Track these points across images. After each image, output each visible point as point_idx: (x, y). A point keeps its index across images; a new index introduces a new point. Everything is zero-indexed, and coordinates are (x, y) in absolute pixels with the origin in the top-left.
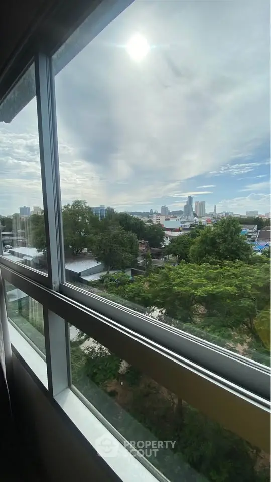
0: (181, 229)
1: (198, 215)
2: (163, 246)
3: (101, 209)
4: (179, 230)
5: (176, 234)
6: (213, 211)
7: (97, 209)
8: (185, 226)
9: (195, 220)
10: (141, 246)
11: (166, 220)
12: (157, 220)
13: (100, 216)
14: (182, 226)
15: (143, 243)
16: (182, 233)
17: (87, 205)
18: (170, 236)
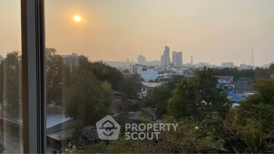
0: (159, 80)
1: (175, 65)
2: (141, 98)
3: (73, 58)
4: (156, 81)
5: (153, 85)
6: (190, 62)
7: (68, 58)
8: (162, 77)
9: (173, 71)
10: (117, 98)
11: (143, 70)
12: (134, 69)
13: (71, 64)
14: (159, 77)
15: (120, 95)
16: (160, 84)
17: (56, 53)
18: (147, 87)
